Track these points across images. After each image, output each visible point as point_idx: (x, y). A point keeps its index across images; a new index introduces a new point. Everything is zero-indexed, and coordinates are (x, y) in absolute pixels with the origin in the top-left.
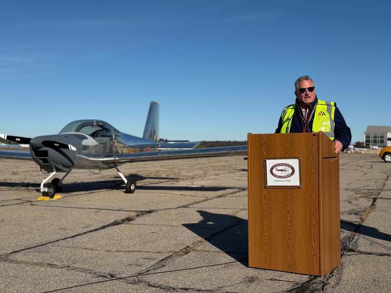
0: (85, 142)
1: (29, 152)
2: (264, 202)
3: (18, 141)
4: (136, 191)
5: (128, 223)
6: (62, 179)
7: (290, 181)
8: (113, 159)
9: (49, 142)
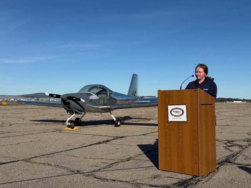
0: (91, 97)
1: (61, 103)
2: (167, 130)
3: (54, 97)
4: (121, 125)
5: (106, 143)
6: (81, 118)
7: (181, 118)
8: (107, 107)
9: (70, 97)
